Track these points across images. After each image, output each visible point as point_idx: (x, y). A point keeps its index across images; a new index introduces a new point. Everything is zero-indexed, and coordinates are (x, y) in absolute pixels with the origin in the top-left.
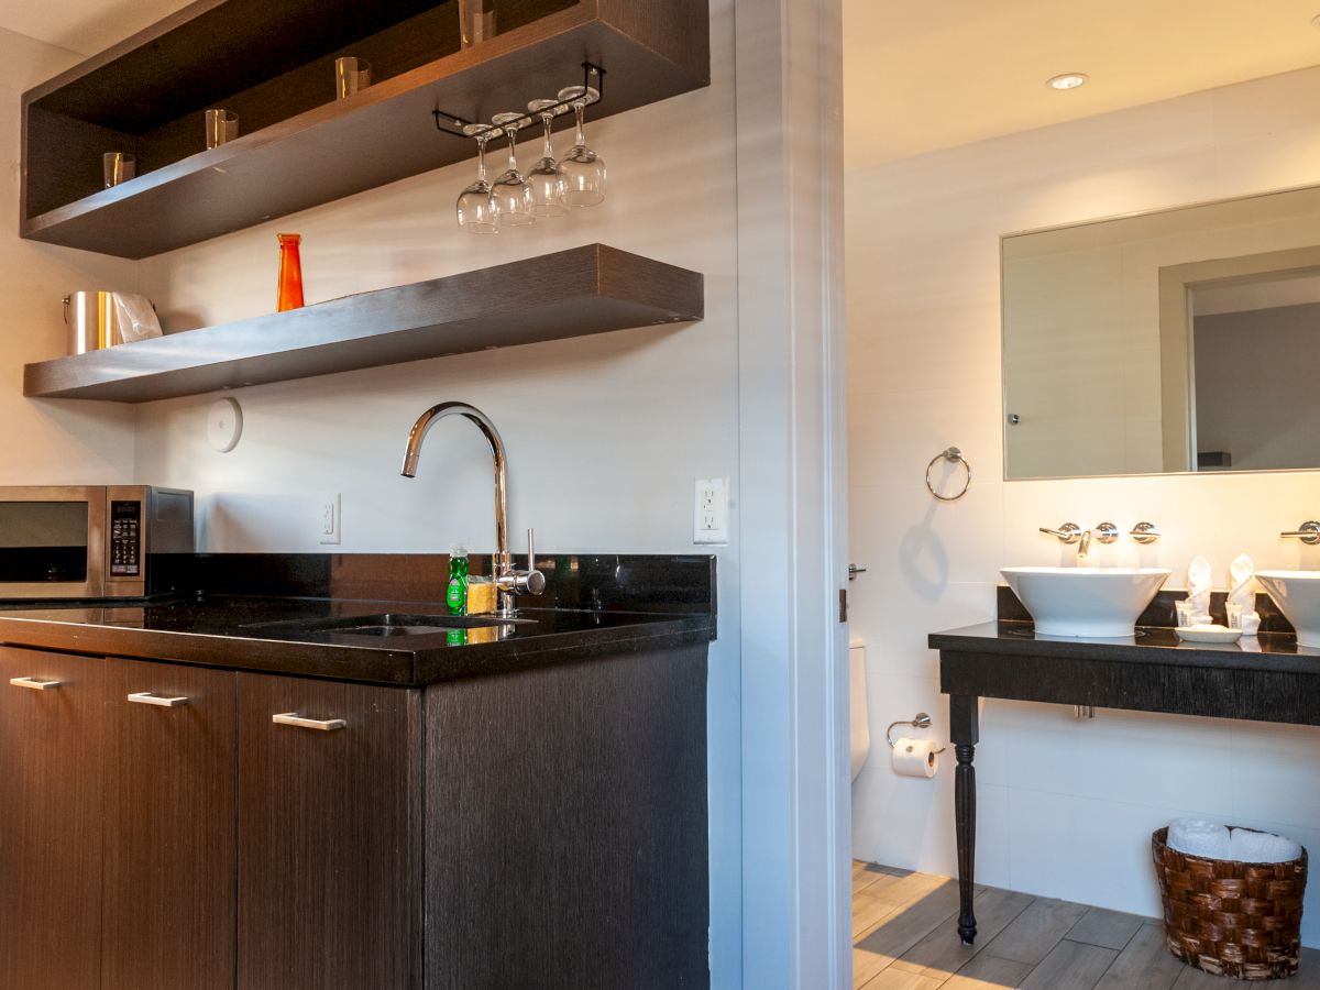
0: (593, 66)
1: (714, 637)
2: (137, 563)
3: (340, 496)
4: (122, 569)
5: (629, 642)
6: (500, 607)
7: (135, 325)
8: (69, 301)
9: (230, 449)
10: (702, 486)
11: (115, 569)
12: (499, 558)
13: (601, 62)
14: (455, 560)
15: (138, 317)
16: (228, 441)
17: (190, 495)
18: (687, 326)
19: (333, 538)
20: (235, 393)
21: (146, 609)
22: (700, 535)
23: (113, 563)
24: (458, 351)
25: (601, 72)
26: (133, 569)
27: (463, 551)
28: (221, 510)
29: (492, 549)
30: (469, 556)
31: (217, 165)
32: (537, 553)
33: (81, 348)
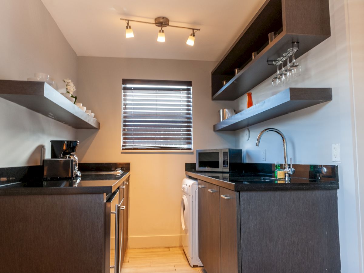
0: (295, 42)
1: (338, 188)
2: (228, 165)
3: (265, 150)
4: (225, 166)
5: (302, 187)
6: (285, 177)
7: (230, 115)
8: (219, 112)
9: (248, 140)
10: (333, 146)
11: (224, 166)
12: (285, 165)
13: (298, 41)
14: (276, 165)
15: (231, 113)
16: (247, 138)
17: (241, 150)
18: (329, 102)
19: (264, 160)
20: (248, 127)
21: (229, 174)
22: (334, 160)
23: (223, 165)
24: (284, 114)
25: (298, 43)
26: (227, 166)
27: (278, 163)
28: (248, 153)
29: (284, 163)
30: (280, 164)
31: (234, 81)
32: (293, 163)
33: (221, 121)
